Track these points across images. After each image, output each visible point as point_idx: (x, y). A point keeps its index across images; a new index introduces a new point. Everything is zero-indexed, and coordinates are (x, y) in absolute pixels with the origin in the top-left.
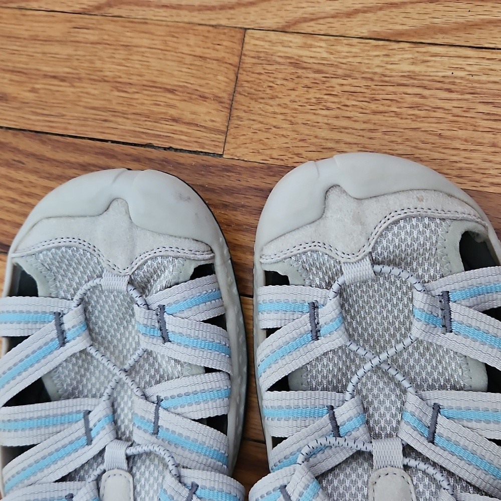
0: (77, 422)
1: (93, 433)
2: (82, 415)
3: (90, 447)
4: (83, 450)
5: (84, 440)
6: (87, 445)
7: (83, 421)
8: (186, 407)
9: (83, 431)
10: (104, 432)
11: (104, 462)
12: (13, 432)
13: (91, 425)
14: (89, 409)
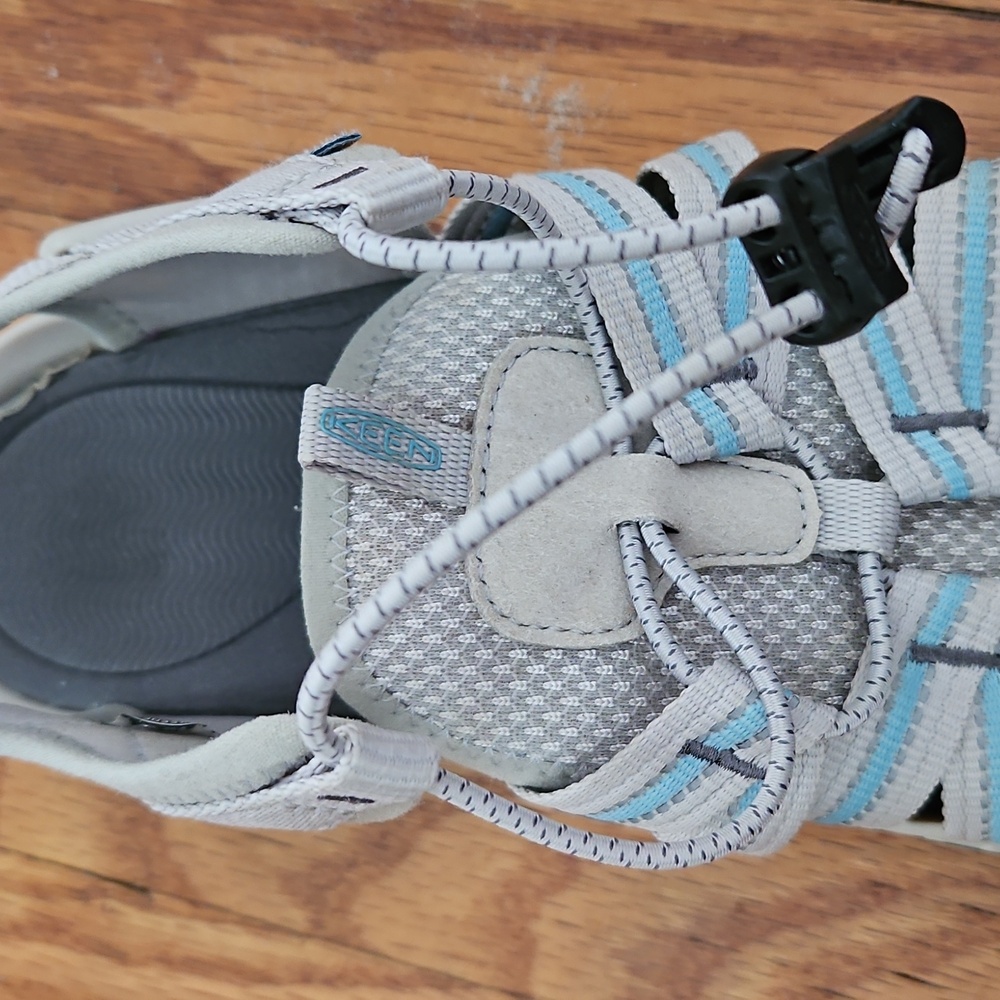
0: (960, 389)
1: (923, 437)
2: (976, 405)
3: (887, 424)
4: (880, 404)
5: (907, 409)
6: (893, 416)
7: (961, 409)
8: (979, 753)
9: (933, 409)
10: (926, 475)
11: (838, 477)
12: (957, 209)
13: (946, 433)
14: (990, 428)
